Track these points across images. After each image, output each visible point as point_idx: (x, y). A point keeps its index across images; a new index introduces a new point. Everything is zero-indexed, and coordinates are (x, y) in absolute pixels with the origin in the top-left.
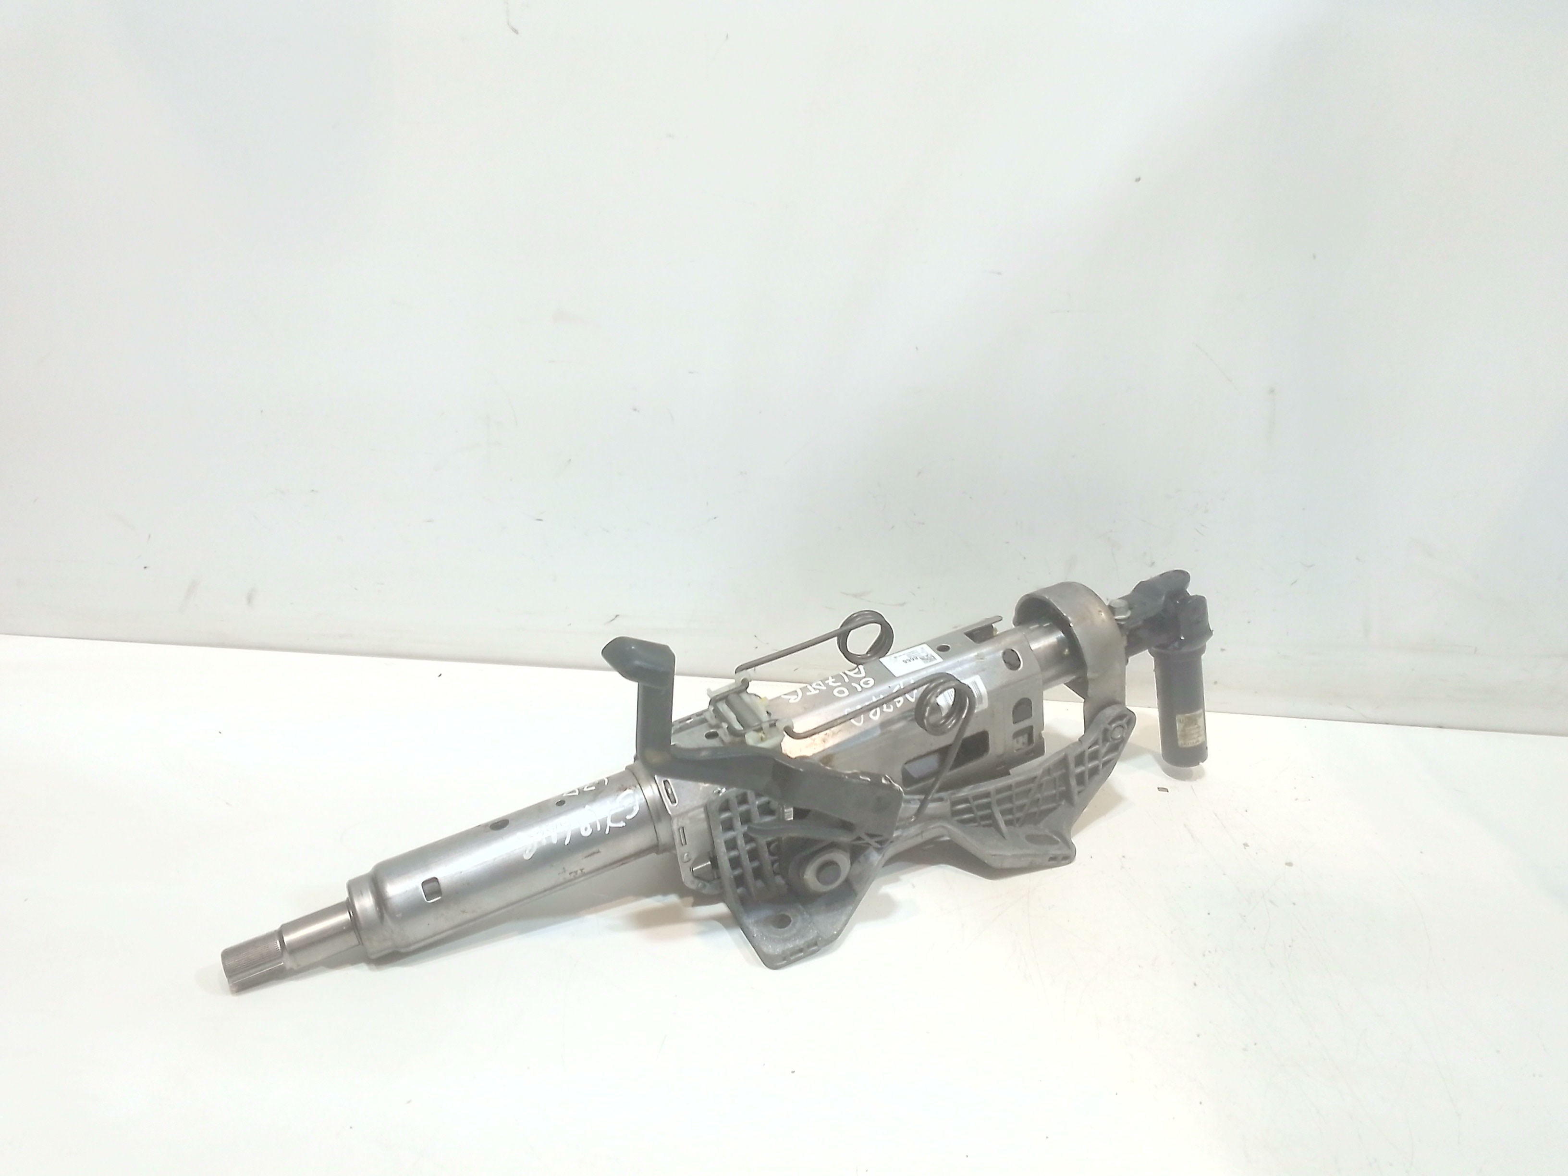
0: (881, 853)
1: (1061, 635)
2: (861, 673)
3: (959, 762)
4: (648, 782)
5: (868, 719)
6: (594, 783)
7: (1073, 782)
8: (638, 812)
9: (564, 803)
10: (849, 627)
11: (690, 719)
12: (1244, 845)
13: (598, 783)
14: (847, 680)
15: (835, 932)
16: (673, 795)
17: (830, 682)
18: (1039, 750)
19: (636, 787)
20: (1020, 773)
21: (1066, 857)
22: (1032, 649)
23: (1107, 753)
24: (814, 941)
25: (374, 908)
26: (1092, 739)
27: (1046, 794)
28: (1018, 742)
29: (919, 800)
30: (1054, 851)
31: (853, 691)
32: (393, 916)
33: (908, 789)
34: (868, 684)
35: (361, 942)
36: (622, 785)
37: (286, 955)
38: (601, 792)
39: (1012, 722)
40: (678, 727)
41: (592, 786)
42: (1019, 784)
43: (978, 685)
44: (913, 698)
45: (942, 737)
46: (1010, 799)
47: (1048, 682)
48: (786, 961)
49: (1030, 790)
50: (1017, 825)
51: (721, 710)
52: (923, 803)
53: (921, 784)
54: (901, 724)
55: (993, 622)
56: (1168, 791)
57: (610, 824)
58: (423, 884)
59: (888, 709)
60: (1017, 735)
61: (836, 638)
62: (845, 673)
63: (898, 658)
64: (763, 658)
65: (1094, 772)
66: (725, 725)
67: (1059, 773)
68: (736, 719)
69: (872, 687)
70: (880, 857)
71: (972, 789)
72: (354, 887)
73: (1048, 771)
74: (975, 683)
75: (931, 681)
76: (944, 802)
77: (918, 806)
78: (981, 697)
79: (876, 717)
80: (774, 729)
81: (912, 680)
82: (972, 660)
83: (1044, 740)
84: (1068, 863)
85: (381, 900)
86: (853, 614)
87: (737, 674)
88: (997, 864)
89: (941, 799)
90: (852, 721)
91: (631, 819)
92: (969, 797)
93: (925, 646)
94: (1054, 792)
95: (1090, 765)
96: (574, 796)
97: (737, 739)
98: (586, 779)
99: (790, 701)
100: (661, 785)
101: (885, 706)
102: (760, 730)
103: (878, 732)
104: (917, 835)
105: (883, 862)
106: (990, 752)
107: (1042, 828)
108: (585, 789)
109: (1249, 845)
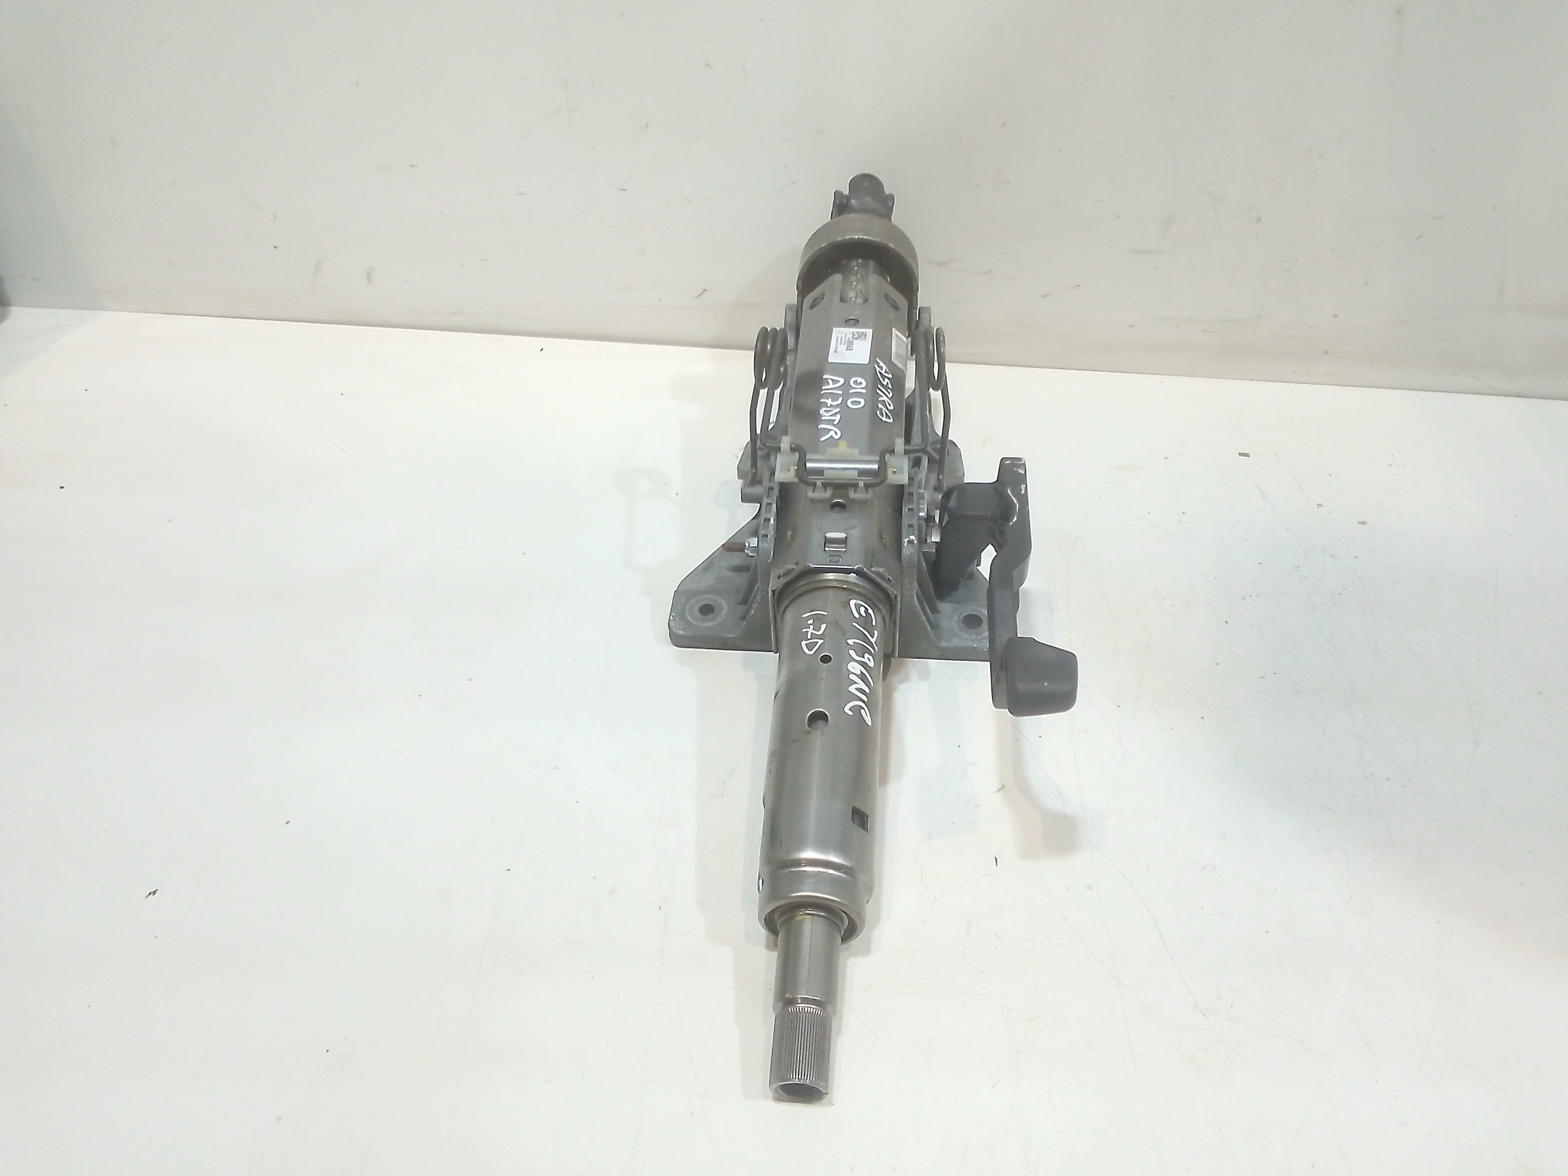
12: (1318, 504)
56: (1249, 456)
109: (1323, 505)
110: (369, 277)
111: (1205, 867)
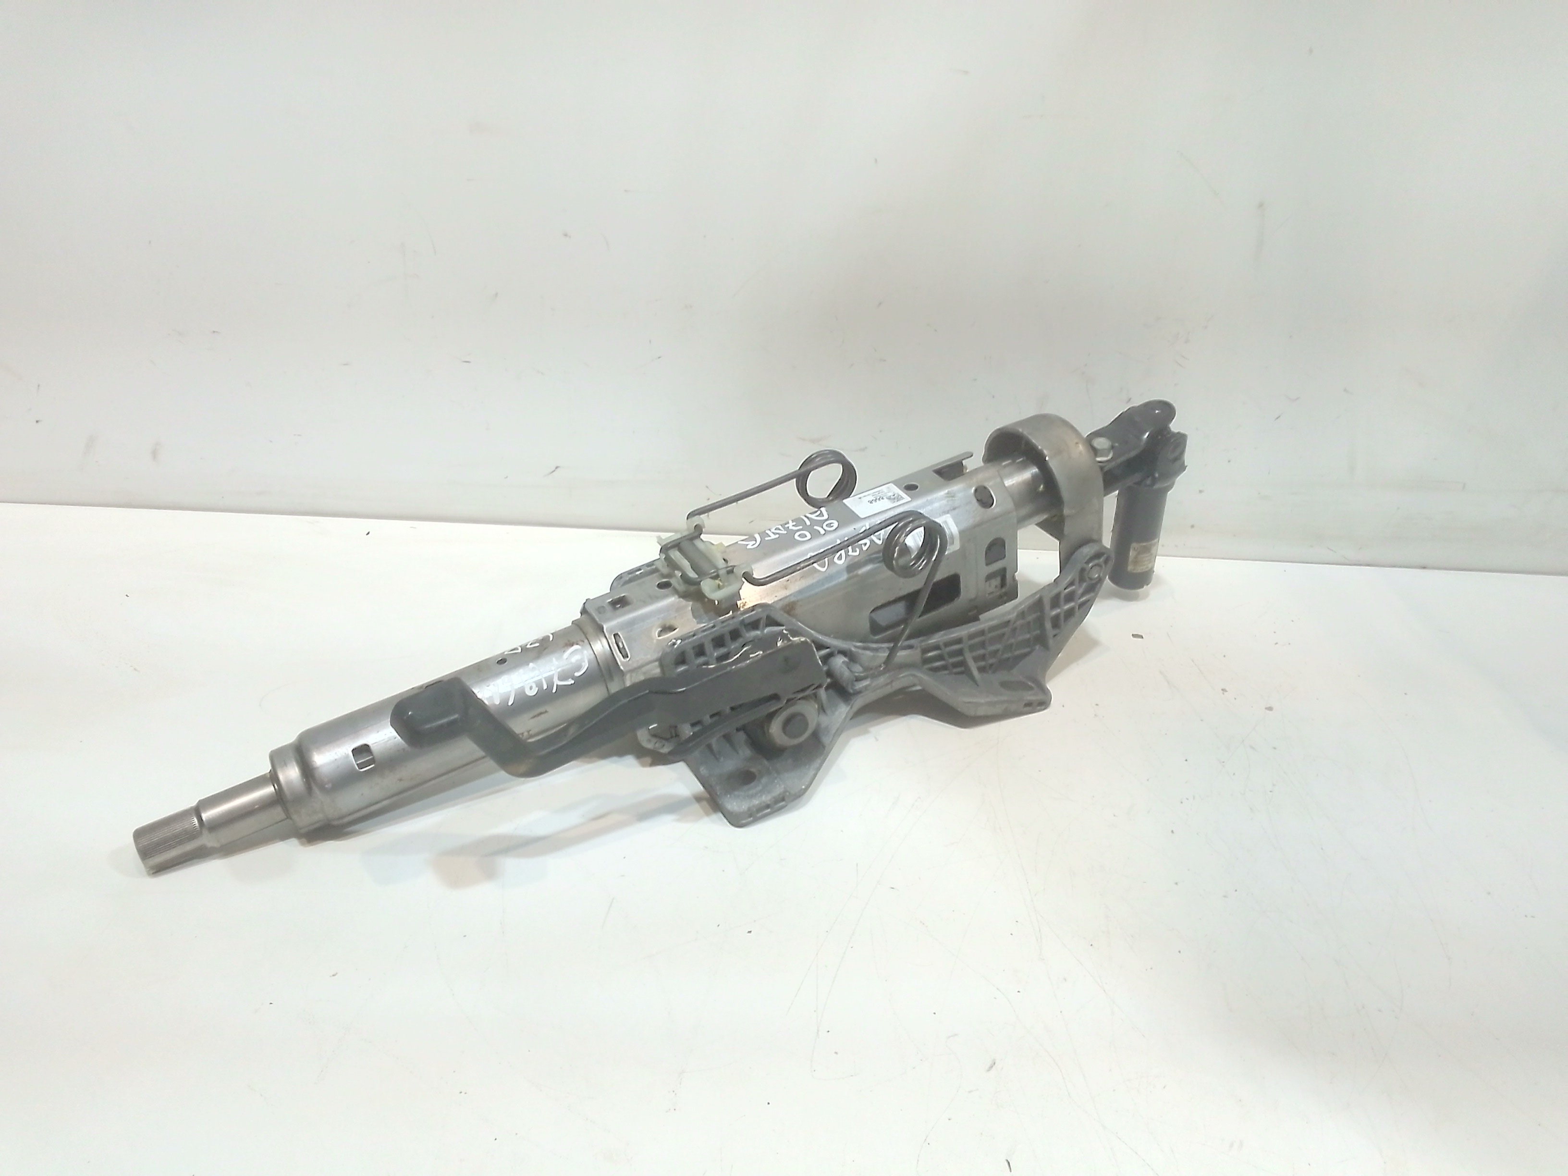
0: (849, 705)
1: (1035, 470)
2: (823, 516)
3: (929, 608)
4: (597, 637)
5: (831, 563)
6: (537, 640)
7: (1048, 625)
8: (587, 669)
9: (505, 662)
10: (809, 467)
11: (640, 570)
12: (1222, 690)
13: (542, 639)
14: (808, 523)
15: (803, 787)
16: (625, 649)
17: (790, 525)
18: (1012, 594)
19: (583, 642)
20: (991, 618)
21: (1043, 703)
22: (1006, 485)
23: (1083, 595)
24: (781, 796)
25: (300, 778)
26: (1068, 580)
27: (1021, 638)
28: (990, 586)
29: (888, 648)
30: (1029, 697)
31: (815, 535)
32: (322, 788)
33: (877, 637)
34: (832, 526)
35: (288, 817)
36: (569, 641)
37: (205, 832)
38: (545, 649)
39: (985, 564)
40: (628, 579)
41: (535, 643)
42: (992, 629)
43: (950, 525)
44: (880, 539)
45: (911, 580)
46: (983, 645)
47: (1022, 521)
48: (752, 819)
49: (1004, 634)
50: (990, 672)
51: (673, 557)
52: (892, 652)
53: (889, 632)
54: (869, 568)
55: (963, 458)
56: (1142, 638)
57: (557, 682)
58: (354, 751)
59: (853, 553)
60: (989, 577)
61: (795, 480)
62: (806, 516)
63: (863, 499)
64: (717, 502)
65: (1070, 614)
66: (678, 574)
67: (1034, 616)
68: (690, 567)
69: (836, 529)
70: (848, 708)
71: (945, 634)
72: (277, 757)
73: (1022, 615)
74: (946, 522)
75: (900, 520)
76: (914, 649)
77: (887, 654)
78: (952, 537)
79: (840, 561)
80: (731, 576)
81: (878, 520)
82: (941, 499)
83: (1017, 582)
84: (1044, 709)
85: (307, 770)
86: (812, 455)
87: (689, 520)
88: (971, 713)
89: (911, 647)
90: (815, 565)
91: (579, 676)
92: (941, 644)
93: (891, 485)
94: (1028, 636)
95: (1067, 607)
96: (516, 653)
97: (693, 588)
98: (529, 635)
99: (749, 547)
100: (611, 639)
101: (850, 548)
102: (716, 577)
103: (845, 576)
104: (887, 684)
105: (851, 715)
106: (961, 597)
107: (1015, 675)
108: (528, 646)
109: (1227, 690)
110: (155, 454)
111: (1232, 1145)
